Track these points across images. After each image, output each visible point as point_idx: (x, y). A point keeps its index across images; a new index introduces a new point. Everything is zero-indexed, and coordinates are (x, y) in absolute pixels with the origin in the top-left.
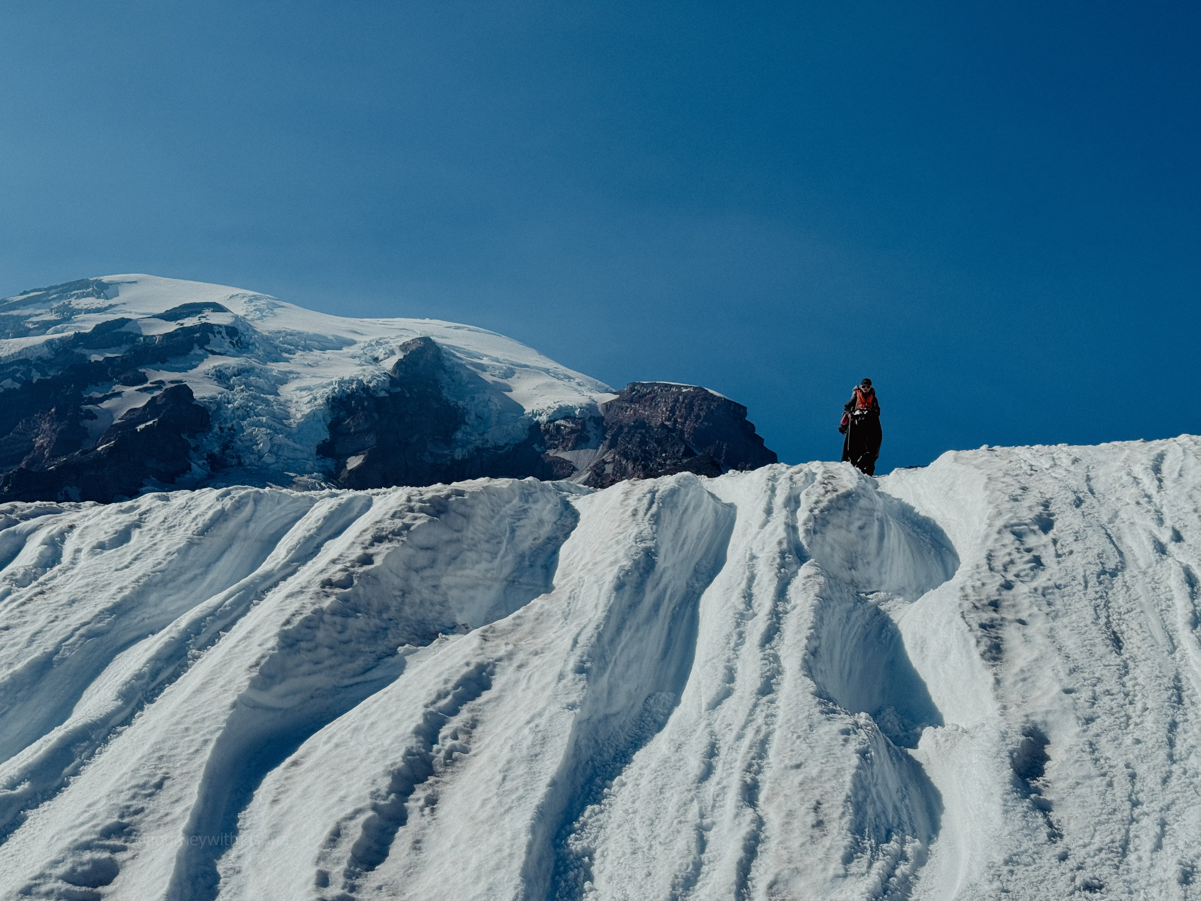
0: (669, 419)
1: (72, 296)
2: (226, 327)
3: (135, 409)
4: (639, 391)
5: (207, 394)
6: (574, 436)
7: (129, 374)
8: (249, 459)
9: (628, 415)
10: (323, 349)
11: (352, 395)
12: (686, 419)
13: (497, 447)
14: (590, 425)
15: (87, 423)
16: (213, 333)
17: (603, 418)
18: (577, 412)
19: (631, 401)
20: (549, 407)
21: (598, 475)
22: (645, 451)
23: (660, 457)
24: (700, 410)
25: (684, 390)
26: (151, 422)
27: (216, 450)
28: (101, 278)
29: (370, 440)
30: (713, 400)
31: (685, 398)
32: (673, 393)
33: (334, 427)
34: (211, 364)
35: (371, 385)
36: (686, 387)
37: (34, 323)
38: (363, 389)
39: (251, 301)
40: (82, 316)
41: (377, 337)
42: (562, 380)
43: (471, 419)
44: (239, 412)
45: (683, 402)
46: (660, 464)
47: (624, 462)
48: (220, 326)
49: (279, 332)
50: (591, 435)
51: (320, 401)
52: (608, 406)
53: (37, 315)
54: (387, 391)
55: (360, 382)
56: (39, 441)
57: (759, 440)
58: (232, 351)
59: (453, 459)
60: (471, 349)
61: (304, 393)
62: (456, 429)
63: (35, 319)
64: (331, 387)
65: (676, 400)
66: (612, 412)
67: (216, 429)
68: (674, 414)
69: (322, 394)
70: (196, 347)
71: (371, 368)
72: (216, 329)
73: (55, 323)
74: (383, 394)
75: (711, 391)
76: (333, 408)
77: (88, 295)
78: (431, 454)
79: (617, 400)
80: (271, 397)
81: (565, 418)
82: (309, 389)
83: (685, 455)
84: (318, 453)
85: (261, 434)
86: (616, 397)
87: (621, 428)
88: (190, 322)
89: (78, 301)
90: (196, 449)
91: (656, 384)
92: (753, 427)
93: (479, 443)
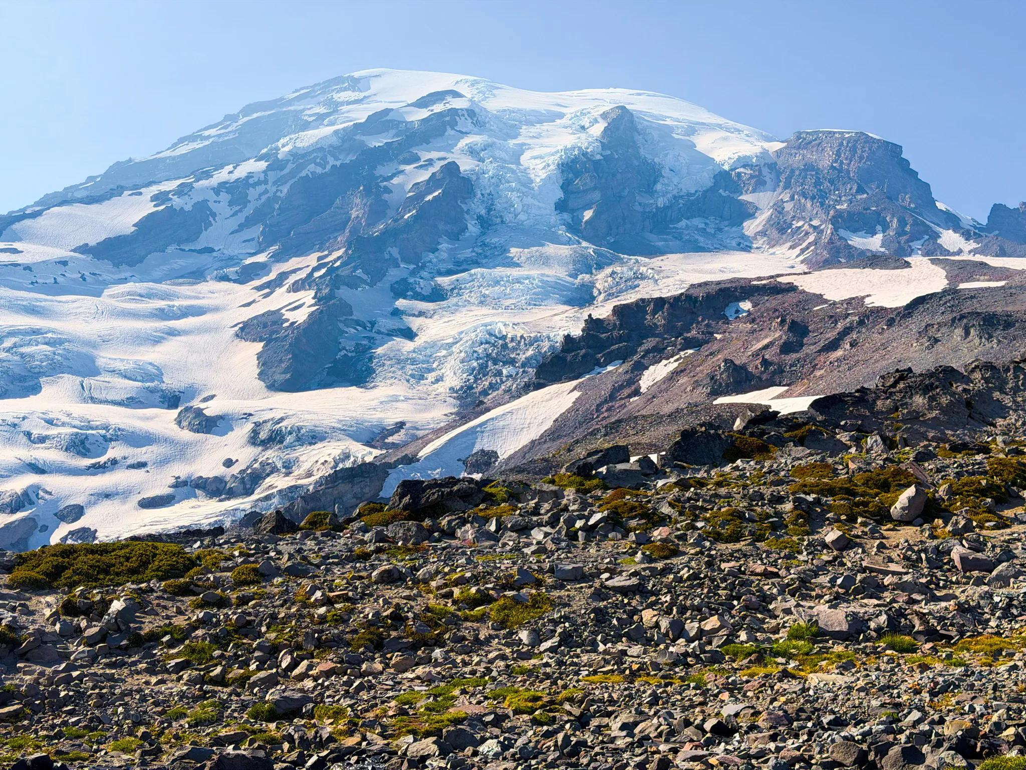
0: (836, 161)
1: (333, 91)
2: (467, 110)
3: (418, 183)
4: (805, 139)
5: (468, 168)
6: (753, 181)
7: (406, 155)
8: (508, 218)
9: (797, 160)
10: (541, 122)
11: (575, 160)
12: (851, 161)
13: (689, 195)
14: (765, 171)
15: (386, 196)
16: (459, 116)
17: (776, 164)
18: (754, 161)
19: (799, 148)
20: (730, 158)
21: (780, 213)
22: (821, 190)
23: (834, 195)
24: (863, 152)
25: (847, 136)
26: (436, 194)
27: (483, 212)
28: (352, 74)
29: (597, 195)
30: (873, 142)
31: (848, 142)
32: (836, 138)
33: (565, 187)
34: (464, 142)
35: (589, 150)
36: (848, 133)
37: (310, 116)
38: (583, 154)
39: (473, 85)
40: (345, 108)
41: (580, 108)
42: (732, 133)
43: (666, 172)
44: (493, 181)
45: (847, 146)
46: (836, 201)
47: (803, 201)
48: (462, 110)
49: (504, 111)
50: (767, 179)
51: (552, 167)
52: (779, 153)
53: (309, 109)
54: (601, 155)
55: (580, 148)
56: (354, 214)
57: (914, 174)
58: (476, 129)
59: (657, 208)
60: (655, 112)
61: (538, 161)
62: (655, 182)
63: (308, 112)
64: (559, 155)
65: (841, 144)
66: (782, 158)
67: (479, 195)
68: (840, 157)
69: (554, 161)
70: (448, 128)
71: (583, 136)
72: (460, 112)
73: (327, 115)
74: (598, 157)
75: (870, 135)
76: (563, 171)
77: (345, 89)
78: (640, 204)
79: (785, 148)
80: (513, 166)
81: (744, 166)
82: (541, 157)
83: (858, 192)
84: (556, 209)
85: (513, 196)
86: (784, 145)
87: (793, 171)
88: (438, 108)
89: (339, 95)
90: (468, 212)
91: (821, 132)
92: (908, 163)
93: (675, 192)
